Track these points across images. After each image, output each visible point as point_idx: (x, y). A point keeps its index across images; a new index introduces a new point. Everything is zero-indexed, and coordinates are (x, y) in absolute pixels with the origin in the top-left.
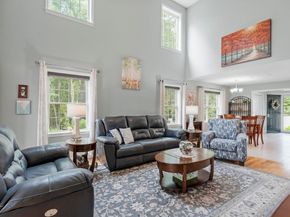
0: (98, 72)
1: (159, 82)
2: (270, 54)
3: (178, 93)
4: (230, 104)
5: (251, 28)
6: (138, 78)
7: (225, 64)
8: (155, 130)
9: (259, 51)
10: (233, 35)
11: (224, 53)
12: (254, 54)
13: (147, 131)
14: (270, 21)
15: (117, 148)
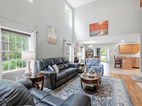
0: (37, 33)
1: (64, 41)
2: (107, 34)
3: (71, 47)
4: (86, 52)
5: (101, 23)
6: (55, 38)
7: (91, 36)
8: (65, 64)
9: (104, 32)
10: (94, 24)
11: (91, 31)
12: (102, 33)
13: (62, 65)
14: (107, 21)
15: (56, 76)
